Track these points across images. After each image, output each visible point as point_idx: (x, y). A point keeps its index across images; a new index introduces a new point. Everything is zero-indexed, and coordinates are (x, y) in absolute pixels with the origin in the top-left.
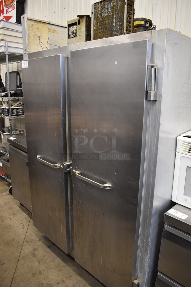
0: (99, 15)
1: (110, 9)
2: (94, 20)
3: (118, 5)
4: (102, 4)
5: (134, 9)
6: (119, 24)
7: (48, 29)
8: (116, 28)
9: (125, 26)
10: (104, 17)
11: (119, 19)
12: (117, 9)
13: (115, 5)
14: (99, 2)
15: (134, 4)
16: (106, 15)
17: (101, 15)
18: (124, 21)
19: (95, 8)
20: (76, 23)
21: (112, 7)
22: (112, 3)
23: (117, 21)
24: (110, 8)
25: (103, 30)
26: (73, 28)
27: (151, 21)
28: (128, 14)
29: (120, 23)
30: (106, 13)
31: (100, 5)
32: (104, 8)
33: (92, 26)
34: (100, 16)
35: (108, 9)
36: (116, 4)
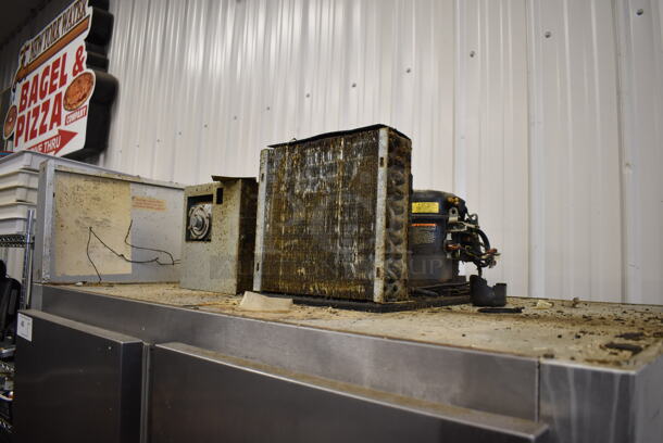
0: (283, 188)
1: (324, 175)
2: (267, 200)
3: (352, 163)
4: (296, 152)
5: (411, 177)
6: (356, 229)
7: (133, 198)
8: (345, 242)
9: (379, 241)
10: (300, 195)
11: (355, 214)
12: (349, 178)
13: (340, 162)
14: (285, 144)
15: (409, 160)
16: (308, 190)
17: (291, 186)
18: (375, 222)
19: (270, 162)
20: (212, 196)
21: (332, 168)
22: (330, 155)
23: (347, 218)
24: (324, 168)
25: (296, 241)
26: (202, 209)
27: (462, 202)
28: (392, 198)
29: (362, 230)
30: (307, 183)
31: (287, 153)
32: (302, 165)
33: (260, 221)
34: (287, 191)
35: (315, 171)
36: (345, 157)
